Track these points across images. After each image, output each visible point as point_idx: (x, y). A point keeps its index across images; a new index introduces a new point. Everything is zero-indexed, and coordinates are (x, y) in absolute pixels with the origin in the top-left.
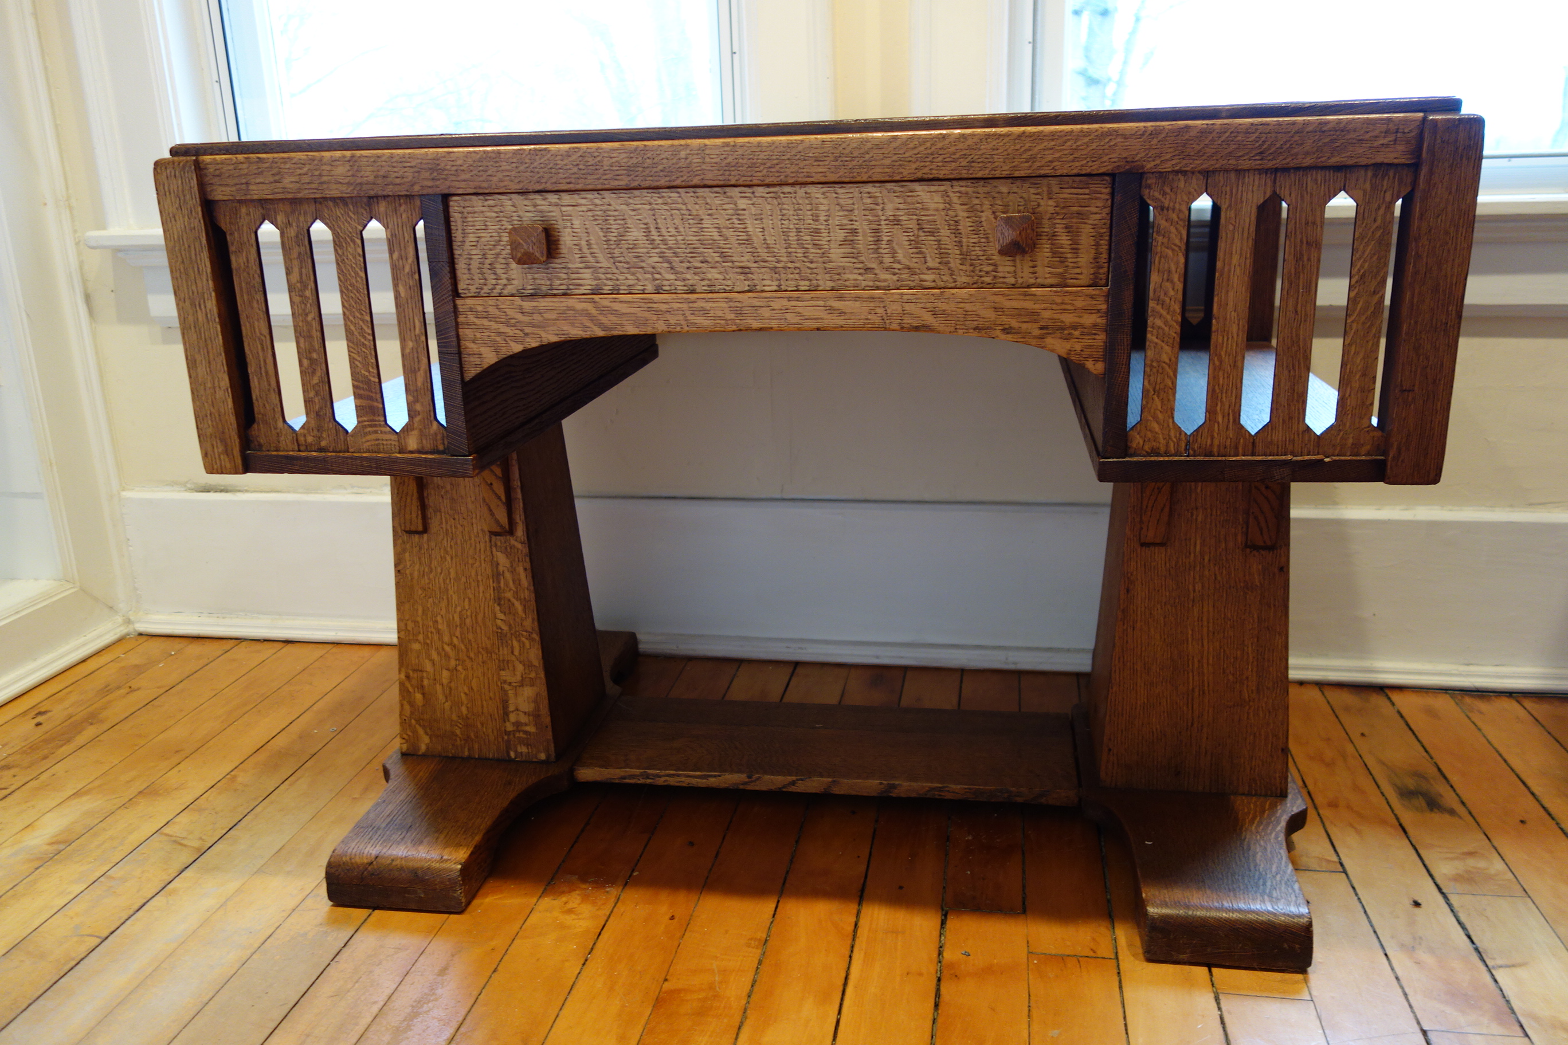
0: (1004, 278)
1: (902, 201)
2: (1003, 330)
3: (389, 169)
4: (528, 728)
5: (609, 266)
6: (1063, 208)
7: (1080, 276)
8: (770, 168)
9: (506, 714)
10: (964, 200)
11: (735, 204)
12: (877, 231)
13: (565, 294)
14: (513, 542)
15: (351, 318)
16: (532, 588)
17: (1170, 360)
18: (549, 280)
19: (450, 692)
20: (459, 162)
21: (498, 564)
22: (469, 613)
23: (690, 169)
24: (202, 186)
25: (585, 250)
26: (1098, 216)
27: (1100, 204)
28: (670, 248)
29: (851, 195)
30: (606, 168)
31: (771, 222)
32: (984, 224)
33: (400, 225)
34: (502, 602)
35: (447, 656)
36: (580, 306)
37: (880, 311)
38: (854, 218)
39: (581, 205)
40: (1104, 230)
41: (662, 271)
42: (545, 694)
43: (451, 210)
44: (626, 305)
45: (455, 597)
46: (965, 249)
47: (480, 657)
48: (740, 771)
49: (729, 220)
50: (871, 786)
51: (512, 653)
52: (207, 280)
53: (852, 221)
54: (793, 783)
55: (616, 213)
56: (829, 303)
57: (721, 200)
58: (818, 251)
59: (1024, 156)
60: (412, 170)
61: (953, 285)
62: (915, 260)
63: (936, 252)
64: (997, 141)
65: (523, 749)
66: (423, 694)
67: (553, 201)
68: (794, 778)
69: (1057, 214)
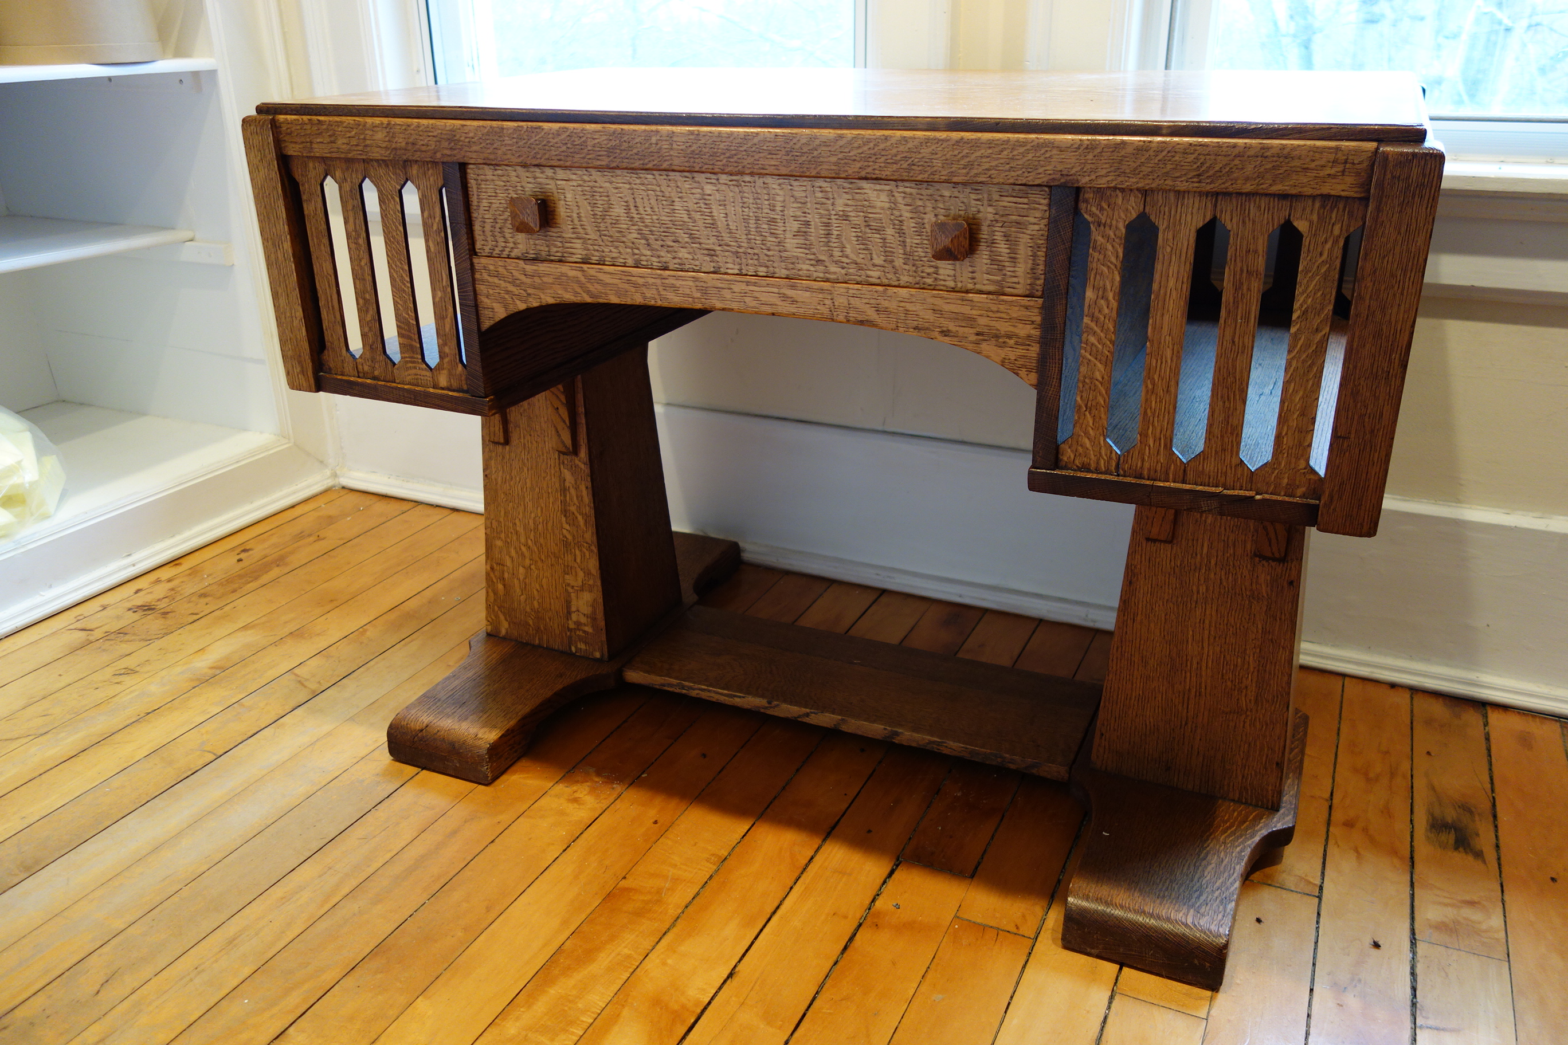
0: (944, 280)
1: (850, 198)
2: (942, 332)
3: (417, 137)
4: (586, 629)
5: (596, 238)
6: (1002, 216)
7: (1017, 286)
8: (729, 157)
9: (569, 613)
10: (909, 201)
11: (702, 189)
12: (827, 225)
13: (560, 261)
14: (577, 462)
15: (394, 266)
16: (592, 505)
17: (1103, 378)
18: (547, 246)
19: (525, 587)
20: (471, 135)
21: (565, 480)
22: (541, 520)
23: (659, 155)
24: (278, 143)
25: (576, 221)
26: (1037, 227)
27: (1038, 214)
28: (646, 226)
29: (804, 188)
30: (590, 148)
31: (733, 209)
32: (927, 226)
33: (429, 187)
34: (568, 514)
35: (523, 555)
36: (572, 273)
37: (828, 302)
38: (807, 211)
39: (572, 180)
40: (1042, 242)
41: (640, 247)
42: (601, 600)
43: (469, 177)
44: (609, 276)
45: (530, 504)
46: (908, 249)
47: (549, 560)
48: (762, 696)
49: (696, 203)
50: (876, 729)
51: (575, 560)
52: (284, 225)
53: (805, 213)
54: (807, 715)
55: (601, 190)
56: (783, 291)
57: (690, 185)
58: (774, 240)
59: (962, 162)
60: (435, 139)
61: (896, 283)
62: (861, 256)
63: (881, 249)
64: (937, 145)
65: (582, 646)
66: (504, 585)
67: (550, 174)
68: (808, 710)
69: (997, 221)
